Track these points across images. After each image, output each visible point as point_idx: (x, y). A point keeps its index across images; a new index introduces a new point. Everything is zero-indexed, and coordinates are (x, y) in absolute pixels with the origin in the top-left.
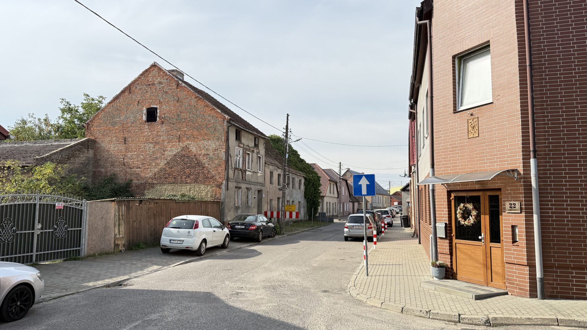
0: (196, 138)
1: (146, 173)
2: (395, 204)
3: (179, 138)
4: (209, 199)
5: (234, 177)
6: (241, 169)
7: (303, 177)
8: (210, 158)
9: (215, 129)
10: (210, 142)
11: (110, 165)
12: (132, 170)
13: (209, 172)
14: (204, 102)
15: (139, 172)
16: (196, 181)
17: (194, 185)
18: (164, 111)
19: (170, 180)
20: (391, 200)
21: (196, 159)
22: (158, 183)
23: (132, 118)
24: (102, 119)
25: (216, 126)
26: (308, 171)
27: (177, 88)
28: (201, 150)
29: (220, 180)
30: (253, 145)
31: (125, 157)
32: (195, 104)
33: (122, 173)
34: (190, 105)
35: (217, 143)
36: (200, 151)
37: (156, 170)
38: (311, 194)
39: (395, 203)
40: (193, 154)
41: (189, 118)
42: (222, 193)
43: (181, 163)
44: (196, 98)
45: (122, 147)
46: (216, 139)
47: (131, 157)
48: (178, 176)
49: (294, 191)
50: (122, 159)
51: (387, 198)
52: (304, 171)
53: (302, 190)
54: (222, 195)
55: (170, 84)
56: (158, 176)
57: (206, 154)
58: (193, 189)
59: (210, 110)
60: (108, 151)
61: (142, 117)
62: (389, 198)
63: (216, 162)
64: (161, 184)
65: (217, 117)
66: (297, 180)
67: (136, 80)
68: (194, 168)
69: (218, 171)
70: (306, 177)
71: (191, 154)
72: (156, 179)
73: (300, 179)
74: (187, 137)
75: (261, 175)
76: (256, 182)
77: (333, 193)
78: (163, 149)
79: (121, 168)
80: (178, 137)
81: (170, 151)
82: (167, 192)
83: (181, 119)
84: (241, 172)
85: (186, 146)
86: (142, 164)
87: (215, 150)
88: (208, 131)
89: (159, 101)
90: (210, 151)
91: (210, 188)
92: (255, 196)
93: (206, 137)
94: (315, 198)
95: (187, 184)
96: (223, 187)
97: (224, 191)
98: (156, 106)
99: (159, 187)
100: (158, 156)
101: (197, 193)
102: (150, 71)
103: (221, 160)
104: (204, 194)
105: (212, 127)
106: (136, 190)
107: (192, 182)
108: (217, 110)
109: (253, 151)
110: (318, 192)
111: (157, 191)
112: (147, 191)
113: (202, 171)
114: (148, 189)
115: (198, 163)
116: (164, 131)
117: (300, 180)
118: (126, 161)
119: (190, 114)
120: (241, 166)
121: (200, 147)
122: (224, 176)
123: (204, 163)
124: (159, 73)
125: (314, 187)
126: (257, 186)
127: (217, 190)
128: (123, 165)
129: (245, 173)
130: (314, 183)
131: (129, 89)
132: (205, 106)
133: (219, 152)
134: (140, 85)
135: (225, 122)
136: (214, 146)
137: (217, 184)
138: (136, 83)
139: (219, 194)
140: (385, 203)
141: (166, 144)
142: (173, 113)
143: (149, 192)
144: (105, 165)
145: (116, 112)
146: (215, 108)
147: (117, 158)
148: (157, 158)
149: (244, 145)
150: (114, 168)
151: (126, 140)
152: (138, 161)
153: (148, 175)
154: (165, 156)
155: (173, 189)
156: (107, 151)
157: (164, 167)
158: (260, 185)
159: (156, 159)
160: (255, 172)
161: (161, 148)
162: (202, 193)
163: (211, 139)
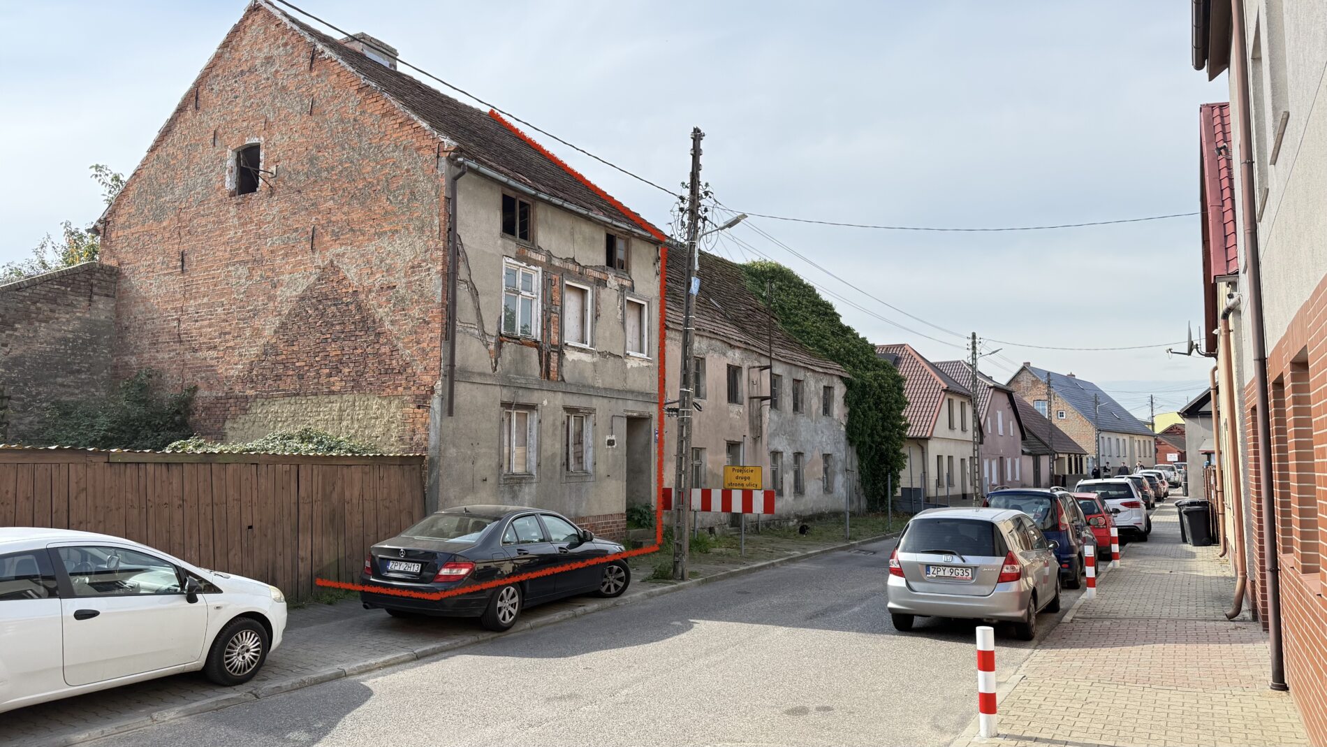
0: (360, 230)
1: (229, 363)
2: (1169, 460)
3: (313, 238)
4: (394, 450)
5: (498, 368)
6: (536, 341)
7: (841, 377)
8: (397, 298)
9: (412, 193)
10: (398, 242)
11: (150, 344)
12: (199, 354)
13: (394, 350)
14: (383, 102)
15: (214, 362)
16: (357, 385)
17: (351, 398)
18: (276, 151)
19: (290, 384)
20: (1157, 447)
21: (359, 308)
22: (256, 396)
23: (199, 189)
24: (135, 202)
25: (416, 181)
26: (861, 362)
27: (311, 68)
28: (372, 274)
29: (427, 379)
30: (602, 260)
31: (182, 315)
32: (357, 114)
33: (175, 366)
34: (342, 121)
35: (419, 245)
36: (369, 278)
37: (254, 351)
38: (869, 431)
39: (1168, 455)
40: (350, 290)
41: (341, 164)
42: (432, 426)
43: (316, 323)
44: (360, 90)
45: (174, 284)
46: (414, 229)
47: (197, 315)
48: (308, 371)
49: (802, 420)
50: (175, 323)
51: (1144, 441)
52: (849, 362)
53: (836, 417)
54: (432, 434)
55: (293, 59)
56: (257, 371)
57: (385, 287)
58: (348, 415)
59: (397, 126)
60: (145, 300)
61: (223, 180)
62: (1150, 442)
63: (416, 312)
64: (266, 399)
65: (419, 149)
66: (813, 387)
67: (212, 65)
68: (353, 338)
69: (421, 346)
70: (851, 377)
71: (344, 290)
72: (252, 381)
73: (826, 384)
74: (333, 231)
75: (645, 364)
76: (619, 386)
77: (963, 429)
78: (272, 280)
79: (173, 350)
80: (311, 234)
81: (288, 286)
82: (280, 425)
83: (319, 171)
84: (535, 351)
85: (332, 262)
86: (220, 334)
87: (413, 267)
88: (391, 202)
89: (263, 120)
90: (397, 276)
91: (397, 407)
92: (613, 437)
93: (386, 227)
94: (886, 442)
95: (333, 398)
96: (436, 403)
97: (438, 418)
98: (255, 140)
99: (259, 411)
100: (260, 303)
101: (360, 427)
102: (245, 27)
103: (428, 302)
104: (379, 430)
105: (403, 187)
106: (205, 420)
107: (345, 387)
108: (420, 122)
109: (602, 283)
110: (894, 426)
111: (256, 423)
112: (231, 425)
113: (373, 348)
114: (234, 418)
115: (363, 320)
116: (274, 218)
117: (828, 389)
118: (185, 329)
119: (344, 149)
120: (536, 332)
121: (368, 262)
122: (438, 364)
123: (381, 319)
124: (266, 28)
125: (881, 411)
126: (620, 401)
127: (418, 416)
128: (178, 342)
129: (561, 355)
130: (879, 398)
131: (193, 99)
132: (384, 115)
133: (424, 274)
134: (220, 78)
135: (443, 163)
136: (409, 255)
137: (417, 392)
138: (210, 75)
139: (422, 430)
140: (1140, 457)
141: (278, 261)
142: (299, 153)
143: (235, 426)
144: (138, 343)
145: (165, 176)
146: (413, 116)
147: (164, 321)
148: (256, 313)
149: (550, 255)
150: (157, 352)
151: (186, 259)
152: (210, 326)
153: (233, 369)
154: (276, 303)
155: (294, 414)
156: (142, 302)
157: (274, 340)
158: (641, 398)
159: (255, 315)
160: (610, 354)
161: (268, 277)
162: (374, 426)
163: (401, 230)
